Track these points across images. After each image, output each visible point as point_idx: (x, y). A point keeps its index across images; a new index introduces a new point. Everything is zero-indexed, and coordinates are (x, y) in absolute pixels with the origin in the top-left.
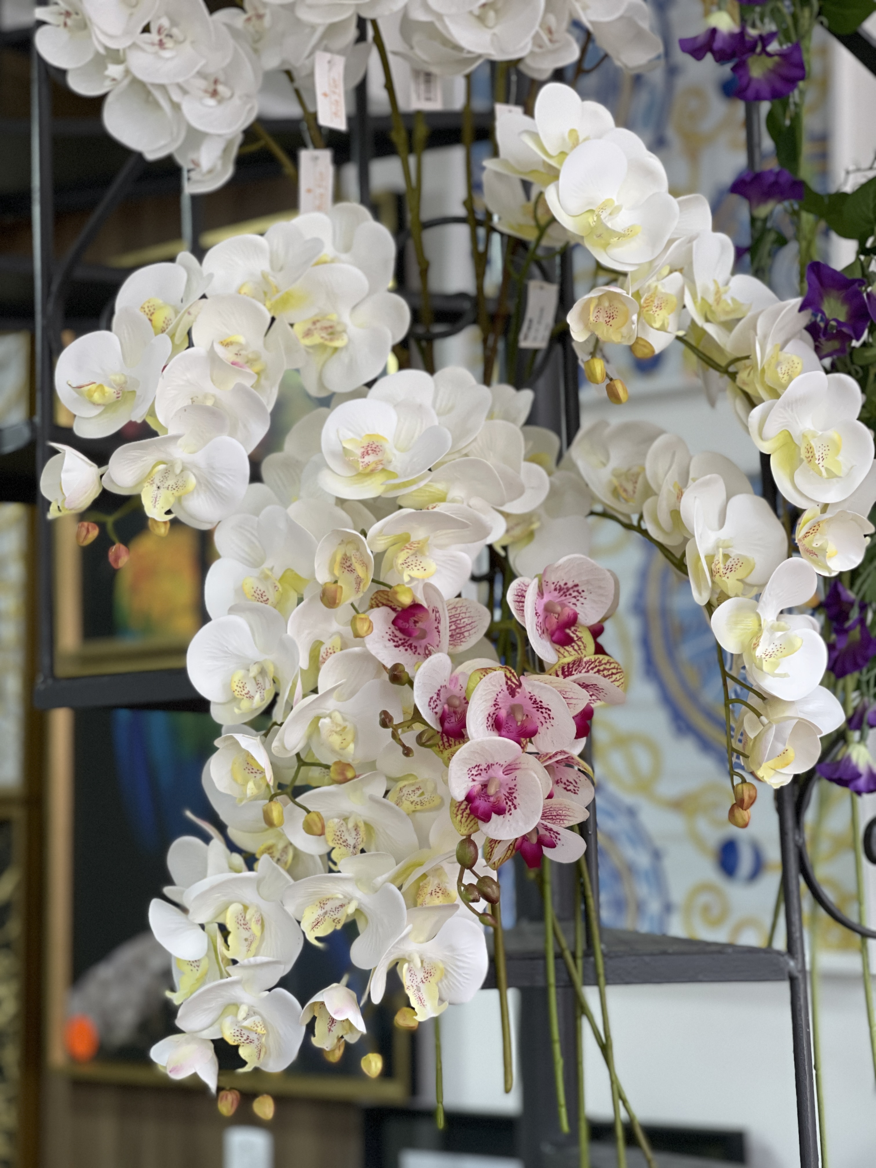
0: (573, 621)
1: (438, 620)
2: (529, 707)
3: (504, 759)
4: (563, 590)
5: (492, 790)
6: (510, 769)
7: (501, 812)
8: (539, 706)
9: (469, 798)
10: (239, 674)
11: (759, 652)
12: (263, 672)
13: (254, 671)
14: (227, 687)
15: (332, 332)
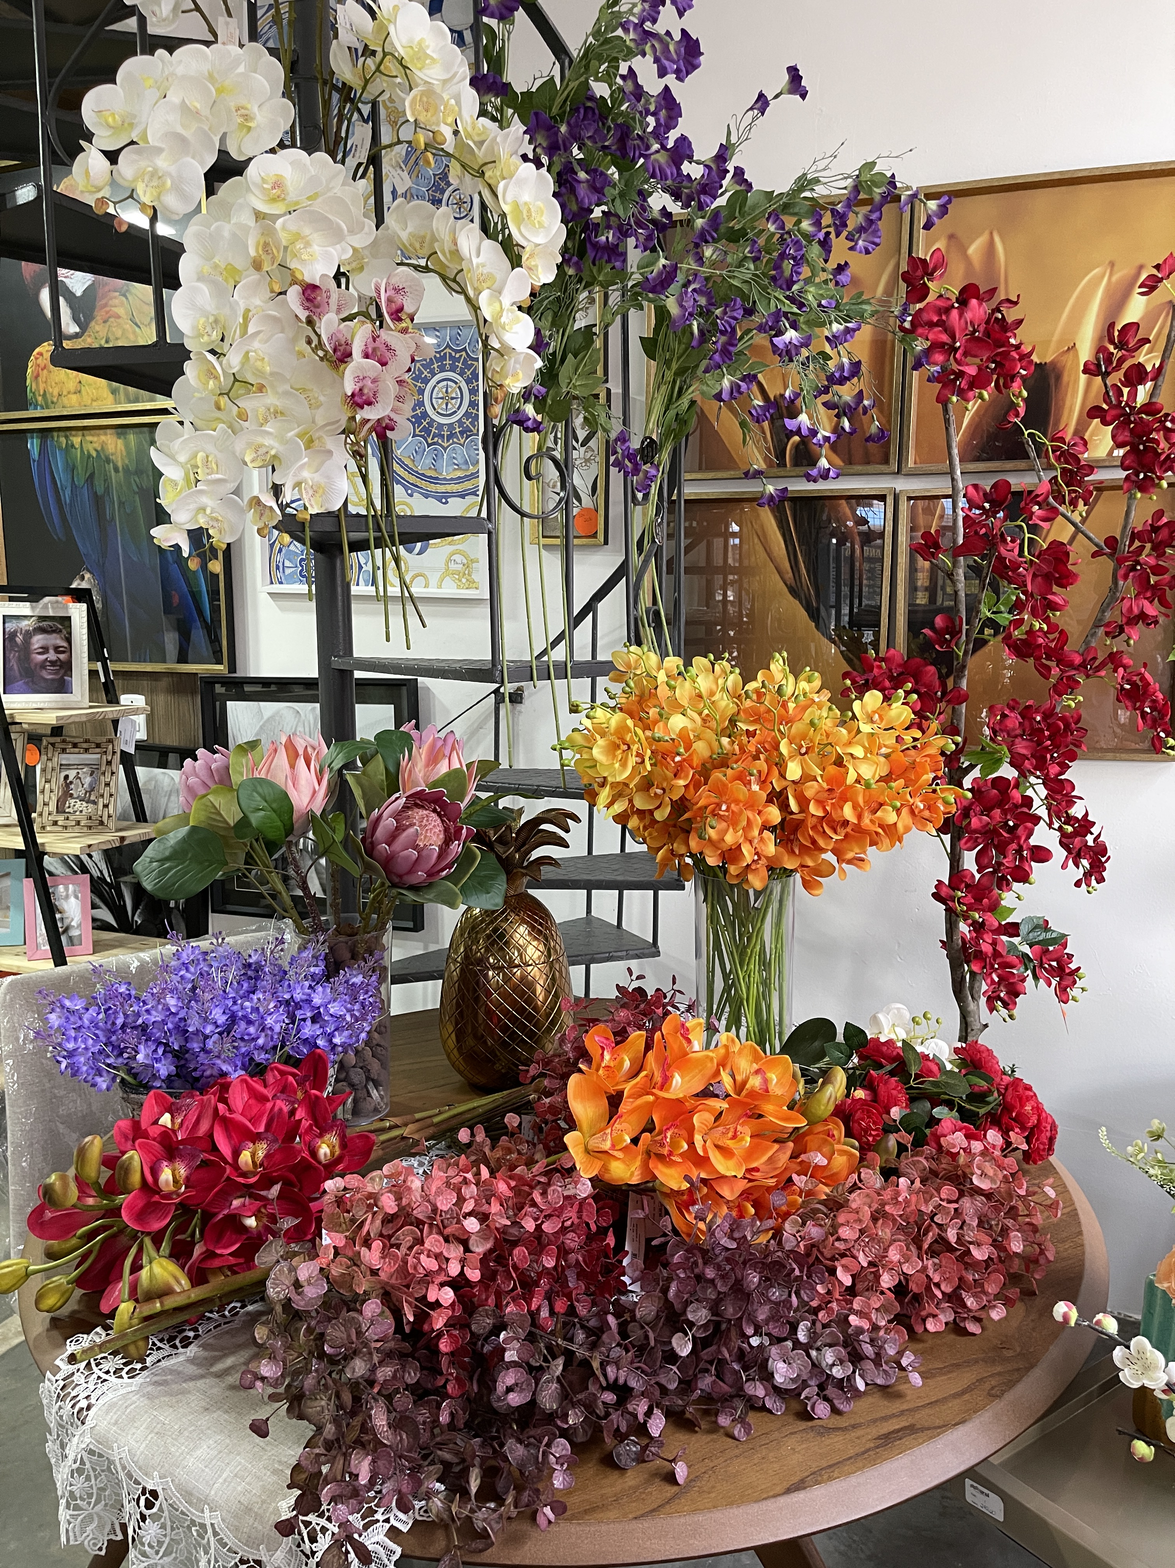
0: (401, 309)
1: (329, 297)
2: (383, 348)
3: (372, 375)
4: (397, 290)
5: (366, 391)
6: (374, 381)
7: (370, 404)
8: (388, 348)
9: (353, 395)
10: (202, 321)
11: (503, 320)
12: (216, 321)
13: (211, 319)
14: (195, 328)
15: (247, 117)
